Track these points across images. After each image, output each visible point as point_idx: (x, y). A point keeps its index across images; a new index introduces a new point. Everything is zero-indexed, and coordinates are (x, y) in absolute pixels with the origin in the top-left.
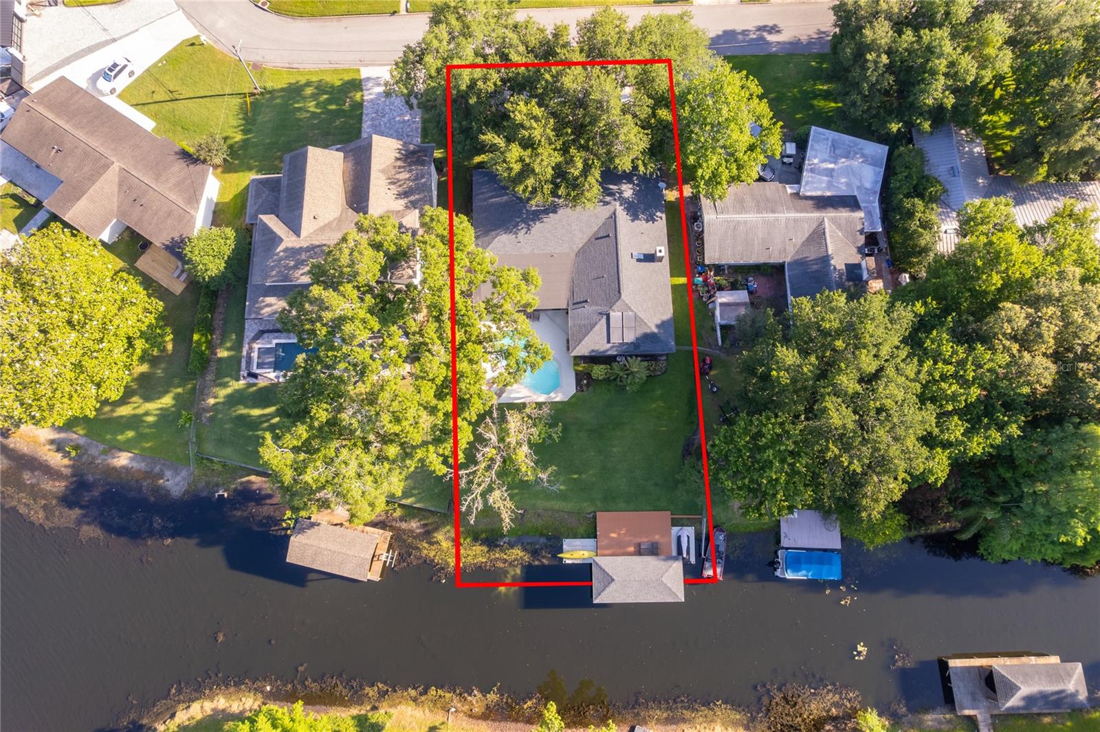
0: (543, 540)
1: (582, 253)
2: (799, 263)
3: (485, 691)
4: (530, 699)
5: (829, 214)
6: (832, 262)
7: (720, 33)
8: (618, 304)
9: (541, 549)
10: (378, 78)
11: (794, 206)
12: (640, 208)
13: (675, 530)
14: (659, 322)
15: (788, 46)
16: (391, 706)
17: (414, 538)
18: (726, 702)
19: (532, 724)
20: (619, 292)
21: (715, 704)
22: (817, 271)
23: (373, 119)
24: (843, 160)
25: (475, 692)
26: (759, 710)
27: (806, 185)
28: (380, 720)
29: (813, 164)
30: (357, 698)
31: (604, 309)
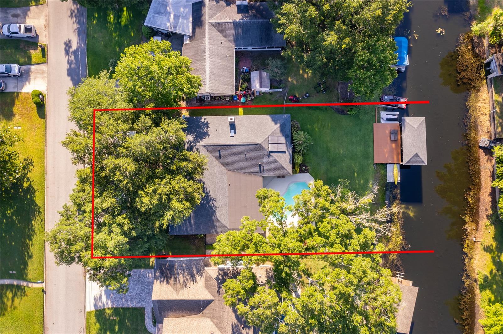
0: (388, 193)
1: (228, 167)
2: (237, 40)
3: (464, 223)
4: (467, 199)
5: (207, 19)
6: (238, 20)
7: (69, 78)
8: (264, 146)
9: (392, 194)
10: (95, 299)
11: (200, 39)
12: (200, 131)
13: (382, 121)
14: (273, 123)
15: (81, 37)
16: (474, 272)
17: (387, 263)
18: (467, 101)
19: (479, 198)
20: (257, 145)
21: (468, 106)
22: (242, 30)
23: (127, 301)
24: (168, 8)
25: (465, 227)
26: (470, 84)
27: (185, 32)
28: (482, 277)
29: (171, 26)
30: (471, 290)
31: (266, 154)
